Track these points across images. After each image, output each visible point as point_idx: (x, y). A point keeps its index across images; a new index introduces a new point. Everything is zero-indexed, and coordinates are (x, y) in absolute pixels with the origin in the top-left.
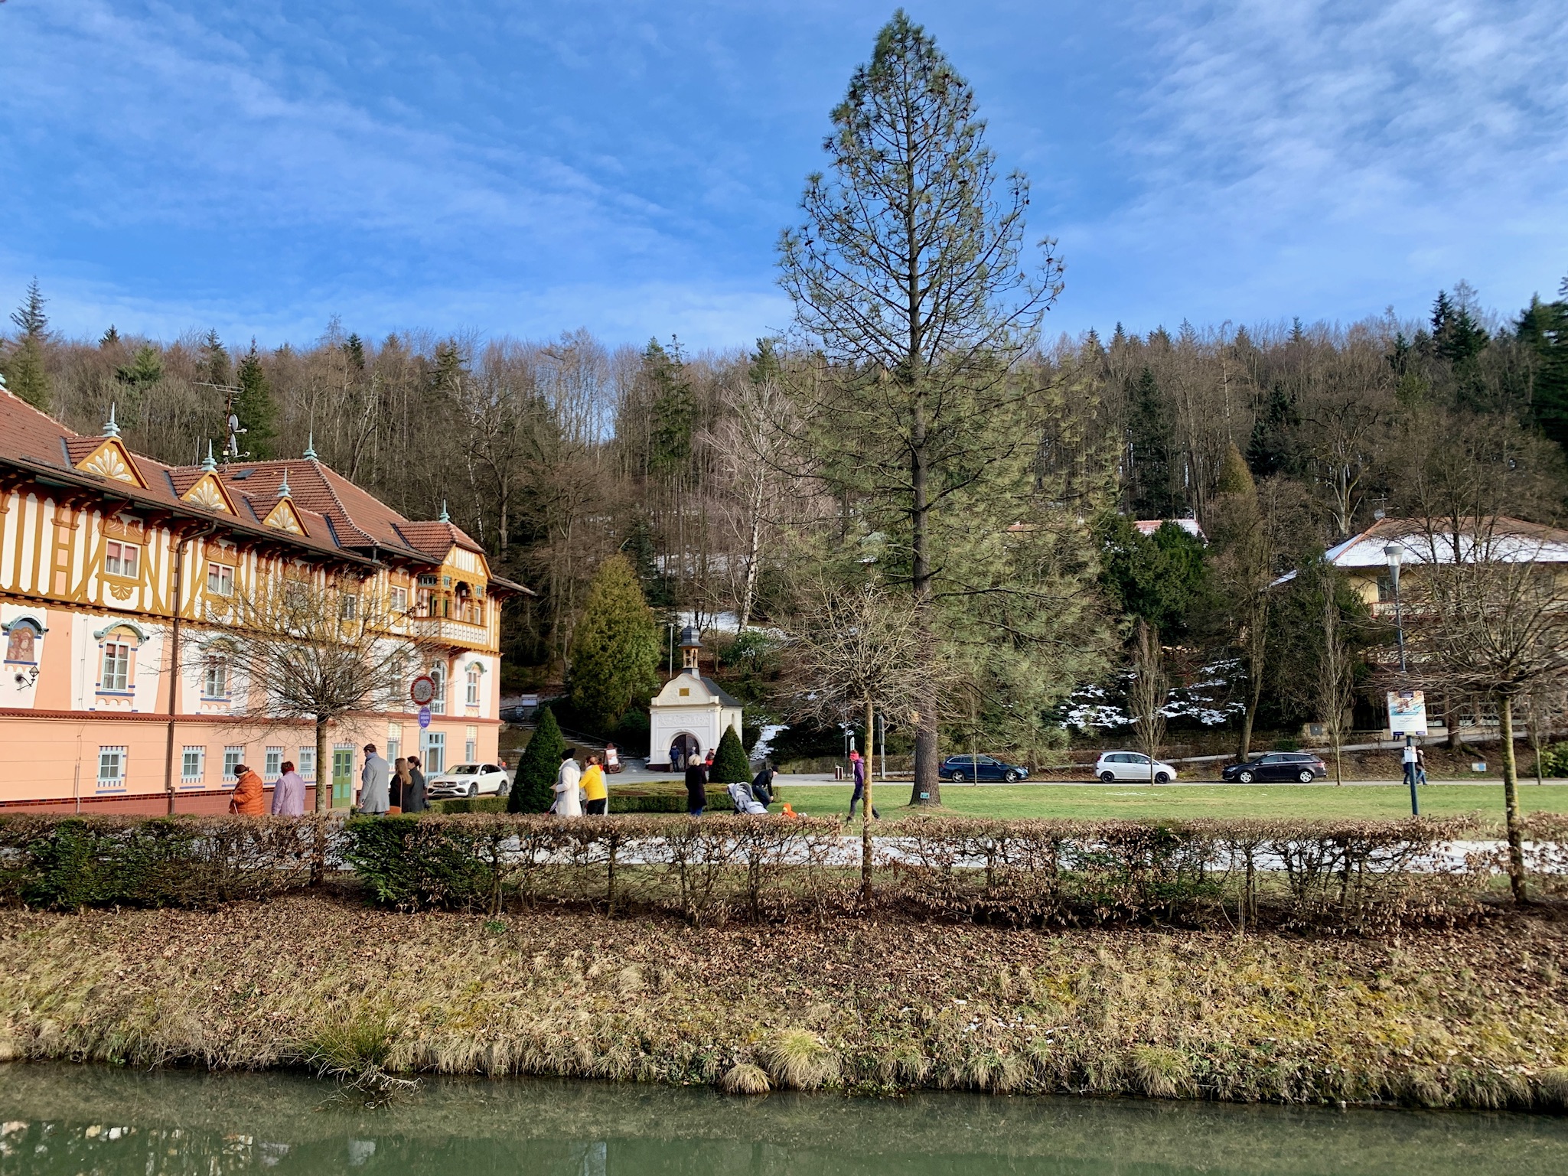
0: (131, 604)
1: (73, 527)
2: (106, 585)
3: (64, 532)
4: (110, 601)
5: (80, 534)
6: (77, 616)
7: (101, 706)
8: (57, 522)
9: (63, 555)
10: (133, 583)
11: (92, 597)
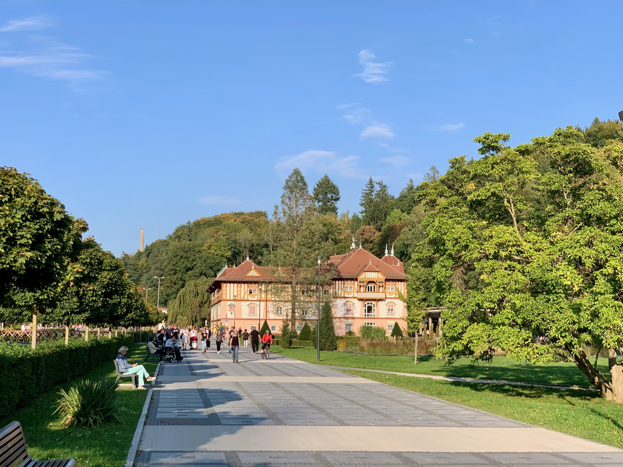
0: (256, 299)
1: (241, 287)
2: (249, 296)
3: (239, 288)
4: (250, 299)
5: (243, 288)
6: (243, 302)
7: (250, 317)
8: (237, 287)
9: (239, 293)
10: (256, 295)
11: (246, 298)
